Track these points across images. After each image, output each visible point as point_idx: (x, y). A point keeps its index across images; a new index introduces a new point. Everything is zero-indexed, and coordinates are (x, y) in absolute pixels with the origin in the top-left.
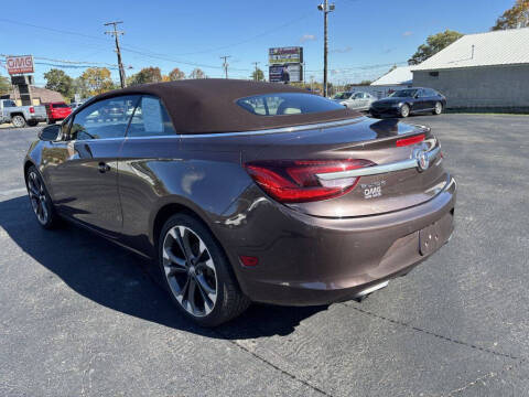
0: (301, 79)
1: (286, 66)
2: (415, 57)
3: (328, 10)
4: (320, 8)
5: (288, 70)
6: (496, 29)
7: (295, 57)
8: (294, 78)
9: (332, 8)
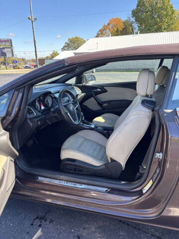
0: (13, 56)
1: (4, 48)
2: (64, 47)
3: (33, 20)
4: (29, 18)
5: (5, 51)
6: (97, 37)
7: (8, 44)
8: (9, 55)
9: (36, 19)
